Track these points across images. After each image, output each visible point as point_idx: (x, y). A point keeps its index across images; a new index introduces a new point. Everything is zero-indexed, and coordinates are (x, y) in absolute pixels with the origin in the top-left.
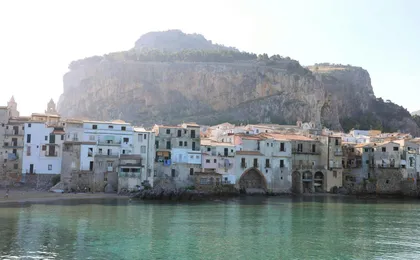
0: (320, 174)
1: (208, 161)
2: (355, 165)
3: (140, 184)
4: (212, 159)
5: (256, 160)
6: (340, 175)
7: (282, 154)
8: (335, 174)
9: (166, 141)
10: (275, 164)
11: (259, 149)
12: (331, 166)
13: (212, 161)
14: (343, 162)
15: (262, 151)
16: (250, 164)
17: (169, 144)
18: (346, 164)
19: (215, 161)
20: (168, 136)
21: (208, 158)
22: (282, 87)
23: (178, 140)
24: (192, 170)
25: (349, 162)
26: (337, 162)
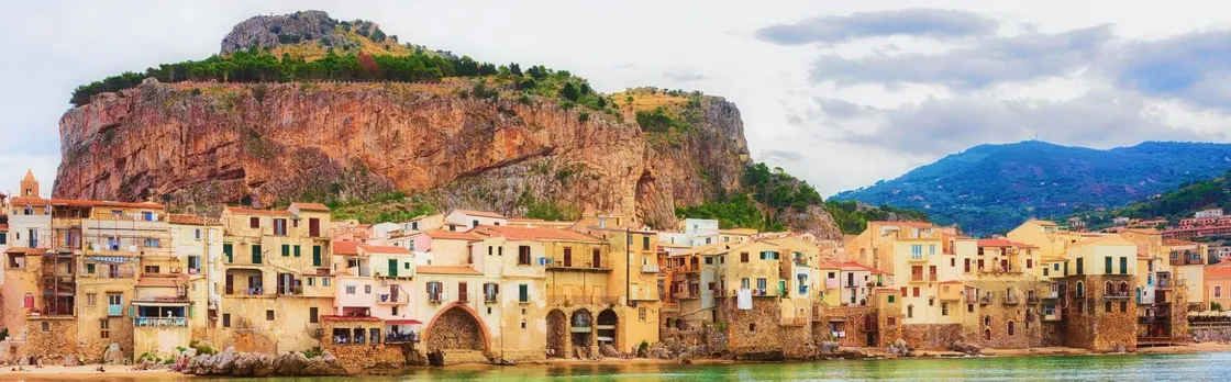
0: (609, 316)
1: (351, 290)
2: (686, 294)
3: (185, 344)
4: (360, 284)
5: (463, 287)
6: (653, 317)
7: (525, 271)
8: (642, 316)
9: (250, 245)
10: (509, 294)
11: (470, 261)
12: (634, 297)
13: (360, 290)
14: (661, 287)
15: (476, 265)
16: (450, 297)
17: (257, 250)
18: (667, 290)
19: (368, 289)
20: (255, 233)
21: (351, 282)
22: (551, 138)
23: (279, 241)
24: (314, 311)
25: (675, 287)
26: (647, 290)
